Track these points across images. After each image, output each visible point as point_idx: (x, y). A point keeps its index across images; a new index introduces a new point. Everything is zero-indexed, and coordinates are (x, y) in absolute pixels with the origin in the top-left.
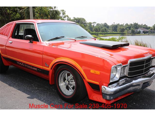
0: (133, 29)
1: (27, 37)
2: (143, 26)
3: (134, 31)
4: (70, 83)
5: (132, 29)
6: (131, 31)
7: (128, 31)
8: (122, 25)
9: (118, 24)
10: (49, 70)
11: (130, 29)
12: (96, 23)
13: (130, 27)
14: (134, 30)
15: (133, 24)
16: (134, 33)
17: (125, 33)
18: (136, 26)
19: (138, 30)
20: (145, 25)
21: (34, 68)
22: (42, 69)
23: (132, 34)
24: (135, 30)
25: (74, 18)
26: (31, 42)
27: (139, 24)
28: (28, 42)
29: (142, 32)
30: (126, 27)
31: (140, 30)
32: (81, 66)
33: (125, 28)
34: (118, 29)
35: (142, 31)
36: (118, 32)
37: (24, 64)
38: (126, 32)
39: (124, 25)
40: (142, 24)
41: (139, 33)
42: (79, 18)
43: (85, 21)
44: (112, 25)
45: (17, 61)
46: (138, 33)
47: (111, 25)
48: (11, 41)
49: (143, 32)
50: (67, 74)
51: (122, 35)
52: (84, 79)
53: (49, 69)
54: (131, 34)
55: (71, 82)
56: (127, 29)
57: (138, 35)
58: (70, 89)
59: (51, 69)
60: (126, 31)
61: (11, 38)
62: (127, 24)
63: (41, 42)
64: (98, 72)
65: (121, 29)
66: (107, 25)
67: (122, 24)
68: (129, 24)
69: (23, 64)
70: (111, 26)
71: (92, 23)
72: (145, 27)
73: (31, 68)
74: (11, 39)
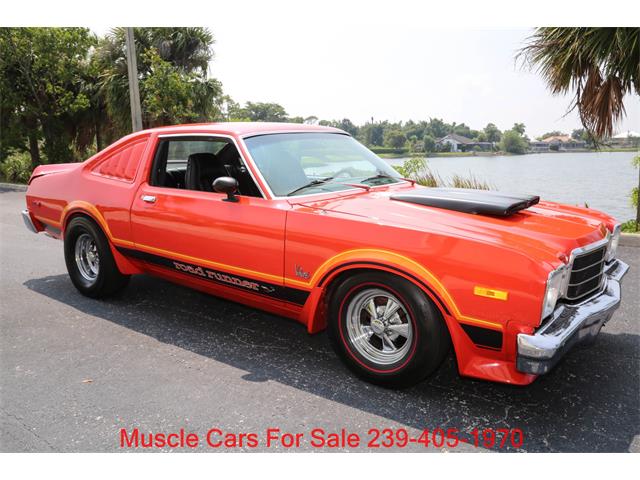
0: (429, 137)
1: (219, 182)
2: (457, 128)
3: (433, 143)
4: (391, 327)
5: (425, 137)
6: (423, 143)
7: (415, 142)
8: (395, 124)
9: (385, 123)
10: (311, 287)
11: (420, 138)
12: (316, 119)
13: (422, 132)
14: (432, 139)
15: (429, 121)
16: (431, 150)
17: (407, 151)
18: (438, 128)
19: (445, 141)
20: (463, 125)
21: (245, 284)
22: (280, 287)
23: (426, 153)
24: (436, 141)
25: (249, 103)
26: (231, 199)
27: (445, 122)
28: (220, 200)
29: (456, 147)
30: (410, 131)
31: (451, 141)
32: (440, 277)
33: (405, 135)
34: (385, 138)
35: (455, 143)
36: (387, 148)
37: (205, 269)
38: (408, 145)
39: (403, 125)
40: (454, 123)
41: (447, 149)
42: (265, 102)
43: (284, 113)
44: (368, 125)
45: (176, 261)
46: (444, 151)
47: (364, 124)
48: (148, 194)
49: (459, 146)
50: (374, 301)
51: (397, 155)
52: (448, 313)
53: (309, 285)
54: (424, 151)
55: (392, 324)
56: (412, 137)
57: (445, 156)
58: (388, 345)
59: (320, 285)
60: (411, 143)
61: (147, 185)
62: (412, 123)
63: (269, 197)
64: (500, 295)
65: (394, 137)
66: (350, 124)
67: (398, 123)
68: (416, 122)
69: (199, 269)
70: (363, 128)
71: (304, 118)
72: (461, 131)
73: (235, 281)
74: (148, 188)
